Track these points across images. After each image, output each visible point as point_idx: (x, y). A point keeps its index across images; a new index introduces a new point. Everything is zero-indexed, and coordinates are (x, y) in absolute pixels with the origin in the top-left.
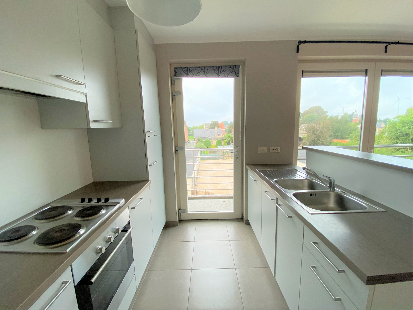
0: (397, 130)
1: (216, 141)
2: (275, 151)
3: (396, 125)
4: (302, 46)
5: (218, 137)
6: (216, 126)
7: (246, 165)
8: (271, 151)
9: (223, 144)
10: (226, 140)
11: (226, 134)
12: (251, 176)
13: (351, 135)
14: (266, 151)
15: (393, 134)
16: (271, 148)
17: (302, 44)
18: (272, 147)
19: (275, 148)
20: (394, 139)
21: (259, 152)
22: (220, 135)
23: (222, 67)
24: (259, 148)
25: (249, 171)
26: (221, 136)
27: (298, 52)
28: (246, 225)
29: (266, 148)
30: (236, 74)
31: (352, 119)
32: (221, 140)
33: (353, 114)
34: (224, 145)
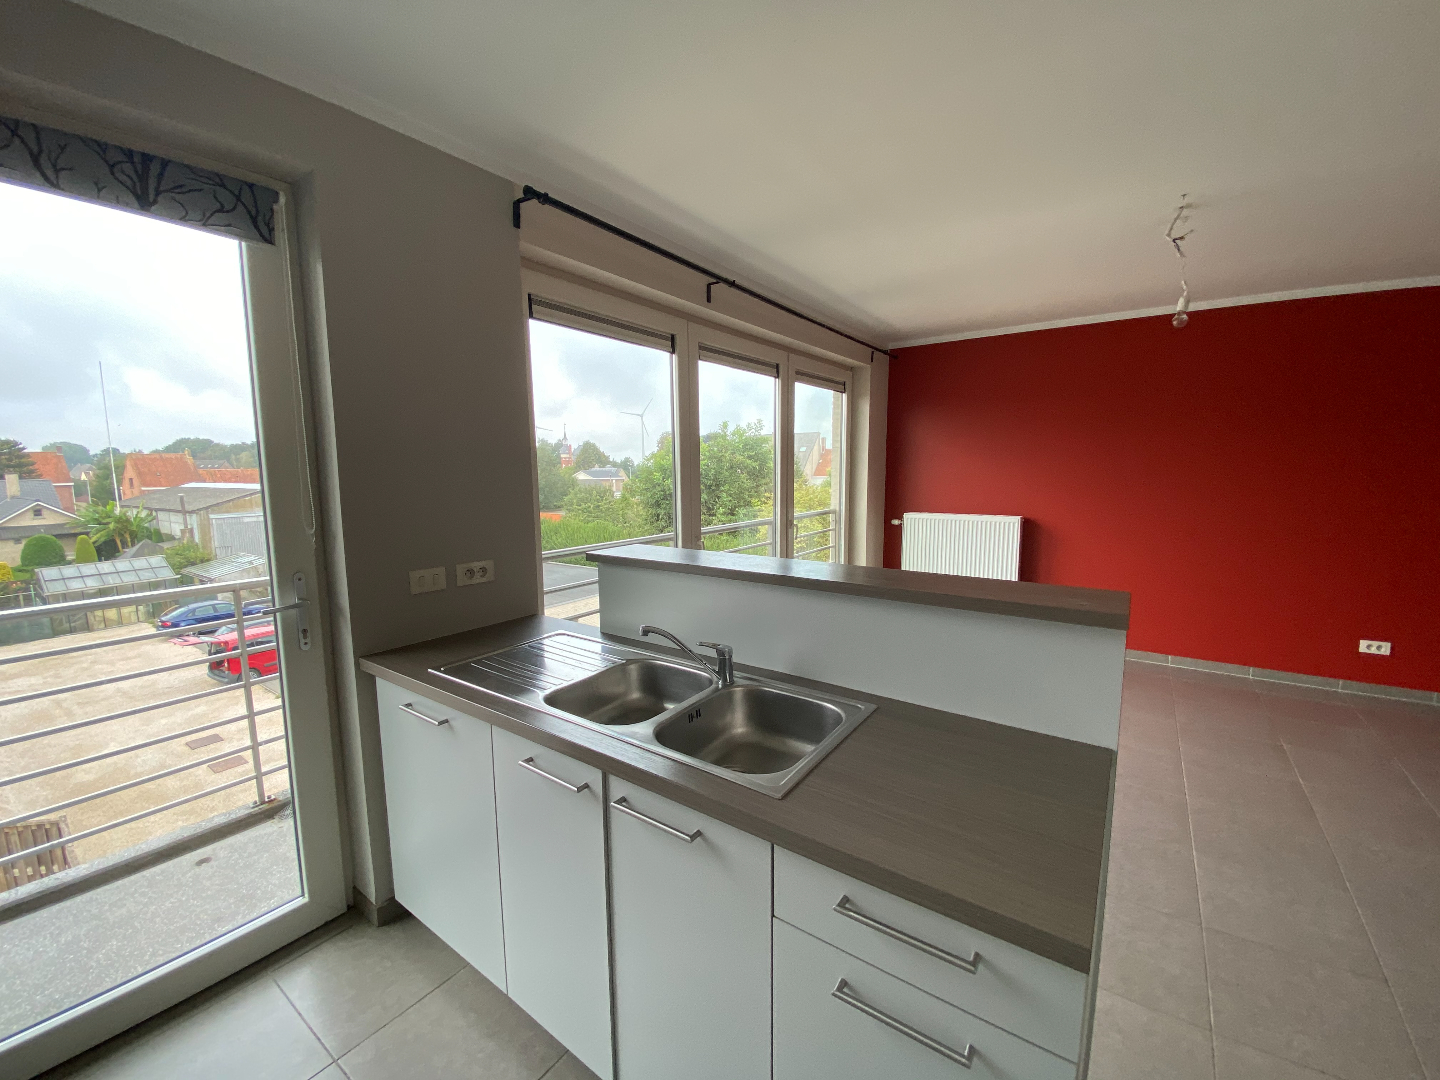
0: (654, 487)
1: (21, 546)
2: (478, 579)
3: (651, 473)
4: (530, 208)
5: (29, 521)
6: (9, 466)
7: (362, 661)
8: (462, 580)
9: (69, 558)
10: (87, 534)
11: (84, 505)
12: (408, 705)
13: (566, 499)
14: (442, 584)
15: (649, 495)
16: (461, 569)
17: (534, 202)
18: (465, 565)
19: (476, 565)
20: (652, 506)
21: (415, 590)
22: (44, 512)
23: (165, 163)
24: (415, 575)
25: (379, 681)
26: (48, 520)
27: (517, 223)
28: (385, 928)
29: (441, 571)
30: (256, 227)
31: (558, 456)
32: (58, 536)
33: (559, 445)
34: (82, 559)
